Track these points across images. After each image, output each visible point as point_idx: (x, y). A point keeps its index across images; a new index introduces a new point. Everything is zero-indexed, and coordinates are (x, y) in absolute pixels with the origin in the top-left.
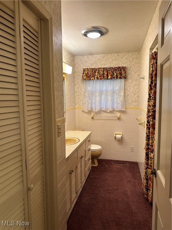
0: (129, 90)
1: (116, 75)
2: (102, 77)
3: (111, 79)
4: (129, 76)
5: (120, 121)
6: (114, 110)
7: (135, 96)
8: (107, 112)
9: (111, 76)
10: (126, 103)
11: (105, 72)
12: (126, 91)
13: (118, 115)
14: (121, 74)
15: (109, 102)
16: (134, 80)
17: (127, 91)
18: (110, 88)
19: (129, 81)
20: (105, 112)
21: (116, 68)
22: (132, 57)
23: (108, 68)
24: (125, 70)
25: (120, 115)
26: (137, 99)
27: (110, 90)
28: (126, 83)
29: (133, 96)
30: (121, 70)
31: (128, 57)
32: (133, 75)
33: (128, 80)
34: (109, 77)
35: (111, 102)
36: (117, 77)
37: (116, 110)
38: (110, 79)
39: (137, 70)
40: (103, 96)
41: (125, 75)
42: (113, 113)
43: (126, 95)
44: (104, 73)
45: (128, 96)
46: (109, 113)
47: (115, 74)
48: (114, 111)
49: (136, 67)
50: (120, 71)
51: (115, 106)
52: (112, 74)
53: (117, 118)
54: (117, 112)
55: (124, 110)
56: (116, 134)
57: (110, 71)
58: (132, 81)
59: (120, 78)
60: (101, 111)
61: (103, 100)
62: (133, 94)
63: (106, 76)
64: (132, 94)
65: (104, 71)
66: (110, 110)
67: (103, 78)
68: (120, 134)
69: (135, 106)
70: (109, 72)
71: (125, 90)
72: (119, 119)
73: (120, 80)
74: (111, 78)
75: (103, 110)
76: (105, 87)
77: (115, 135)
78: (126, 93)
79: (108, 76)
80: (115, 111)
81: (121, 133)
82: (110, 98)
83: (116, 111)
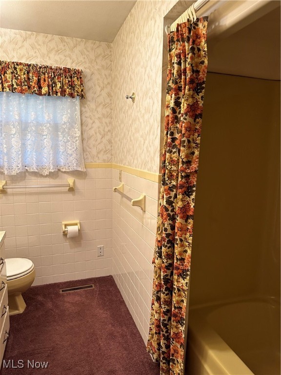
0: (90, 126)
1: (60, 87)
2: (24, 88)
3: (49, 95)
4: (89, 95)
5: (74, 195)
6: (59, 170)
7: (105, 140)
8: (42, 176)
9: (48, 86)
10: (87, 155)
11: (31, 75)
12: (84, 128)
13: (70, 180)
14: (72, 86)
15: (45, 151)
16: (100, 104)
17: (87, 128)
18: (46, 118)
19: (91, 105)
20: (36, 174)
21: (61, 69)
22: (93, 51)
23: (40, 68)
24: (81, 78)
25: (74, 182)
26: (109, 147)
27: (48, 122)
28: (83, 109)
29: (99, 141)
30: (71, 77)
31: (85, 50)
32: (98, 93)
33: (88, 103)
34: (45, 90)
35: (51, 152)
36: (63, 93)
37: (64, 170)
38: (45, 95)
39: (106, 82)
40: (29, 136)
41: (82, 91)
42: (58, 176)
43: (85, 136)
44: (29, 79)
45: (89, 138)
46: (47, 176)
47: (59, 85)
48: (59, 172)
49: (104, 76)
50: (70, 80)
51: (62, 161)
52: (51, 83)
53: (68, 188)
54: (66, 175)
55: (82, 170)
56: (66, 225)
57: (44, 74)
58: (97, 107)
59: (71, 95)
60: (27, 174)
61: (29, 147)
62: (99, 136)
63: (36, 86)
64: (98, 134)
65: (28, 73)
66: (50, 170)
67: (26, 91)
68: (76, 224)
69: (104, 161)
70: (43, 76)
71: (82, 124)
72: (72, 190)
73: (69, 99)
74: (49, 93)
75: (32, 170)
76: (33, 113)
77: (64, 227)
78: (86, 133)
79: (40, 88)
80: (62, 172)
81: (77, 221)
82: (47, 142)
83: (65, 172)
